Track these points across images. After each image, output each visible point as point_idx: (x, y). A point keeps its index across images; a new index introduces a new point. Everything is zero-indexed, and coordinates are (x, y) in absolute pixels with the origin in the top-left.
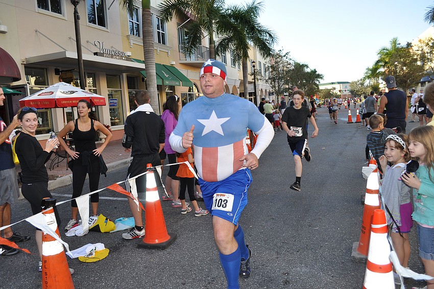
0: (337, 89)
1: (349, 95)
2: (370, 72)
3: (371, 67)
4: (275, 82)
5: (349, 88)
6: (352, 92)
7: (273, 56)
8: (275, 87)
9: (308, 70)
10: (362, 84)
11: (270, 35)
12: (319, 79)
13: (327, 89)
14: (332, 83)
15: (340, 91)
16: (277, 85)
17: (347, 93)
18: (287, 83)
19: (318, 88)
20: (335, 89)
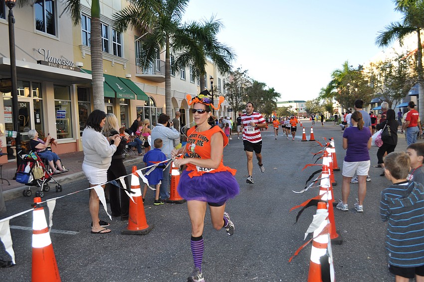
0: (294, 107)
1: (305, 113)
2: (324, 92)
3: (325, 87)
4: (232, 99)
5: (305, 107)
6: (307, 110)
7: (231, 73)
8: (232, 103)
9: (266, 88)
10: (317, 104)
11: (228, 52)
12: (276, 97)
13: (285, 107)
14: (290, 102)
15: (296, 109)
16: (235, 102)
17: (303, 111)
18: (245, 99)
19: (276, 106)
20: (292, 107)
